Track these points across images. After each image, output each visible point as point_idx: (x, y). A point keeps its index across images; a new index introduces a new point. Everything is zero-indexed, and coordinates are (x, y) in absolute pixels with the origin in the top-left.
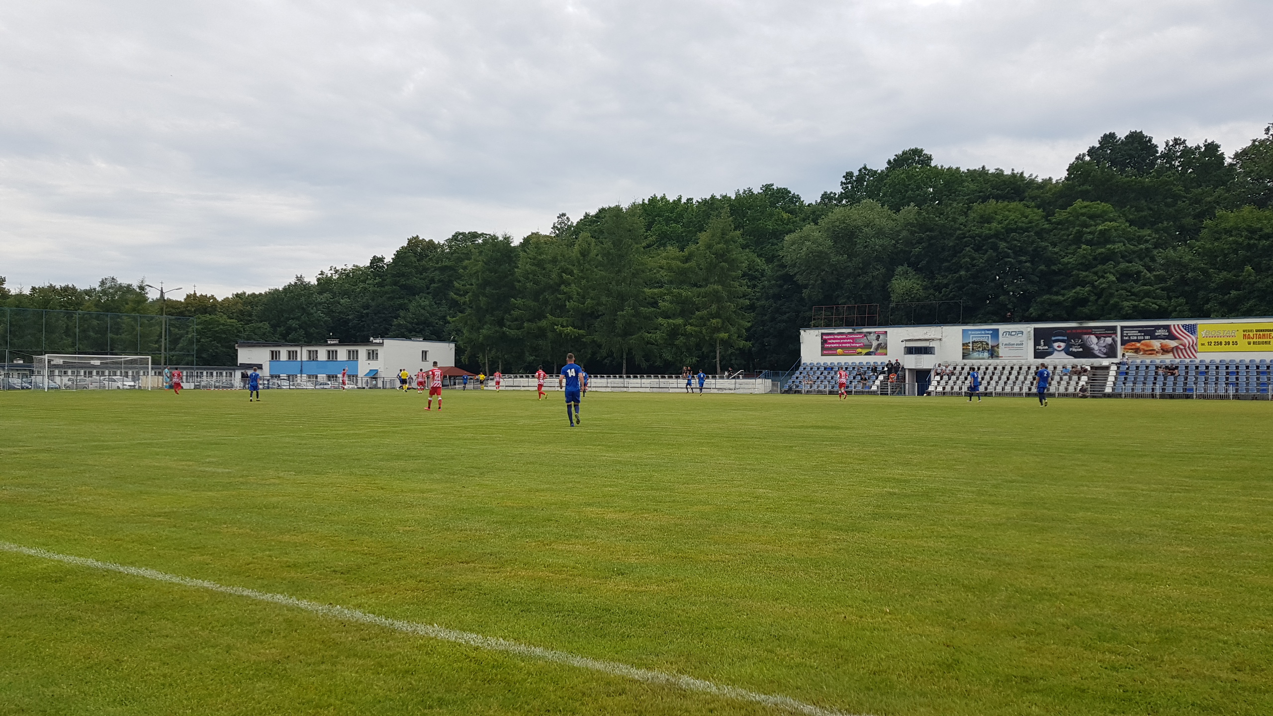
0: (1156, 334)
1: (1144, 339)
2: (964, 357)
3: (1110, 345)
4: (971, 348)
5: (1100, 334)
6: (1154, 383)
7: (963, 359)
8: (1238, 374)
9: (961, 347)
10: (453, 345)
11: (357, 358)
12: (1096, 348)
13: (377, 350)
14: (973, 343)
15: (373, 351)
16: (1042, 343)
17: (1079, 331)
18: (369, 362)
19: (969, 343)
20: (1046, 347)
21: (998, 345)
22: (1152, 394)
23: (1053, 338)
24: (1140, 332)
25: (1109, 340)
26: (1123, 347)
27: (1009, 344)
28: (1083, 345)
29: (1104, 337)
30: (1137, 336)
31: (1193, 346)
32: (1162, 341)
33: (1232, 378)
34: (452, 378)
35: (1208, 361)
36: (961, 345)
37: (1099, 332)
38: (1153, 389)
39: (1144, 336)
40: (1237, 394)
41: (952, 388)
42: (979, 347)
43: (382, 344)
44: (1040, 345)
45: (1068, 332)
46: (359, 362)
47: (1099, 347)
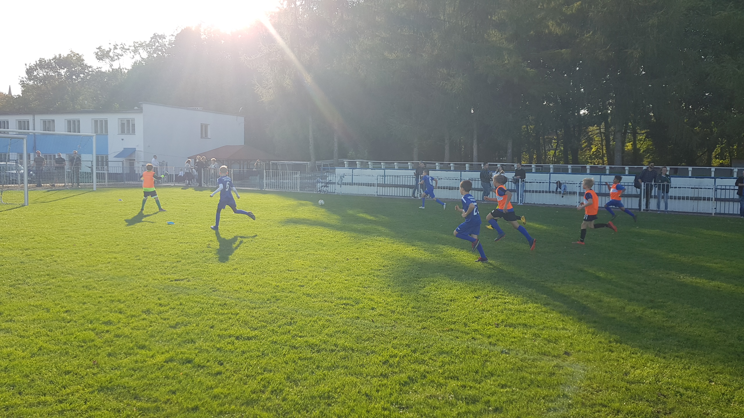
10: (241, 120)
11: (107, 131)
13: (133, 120)
15: (128, 121)
18: (123, 136)
43: (140, 110)
46: (109, 136)
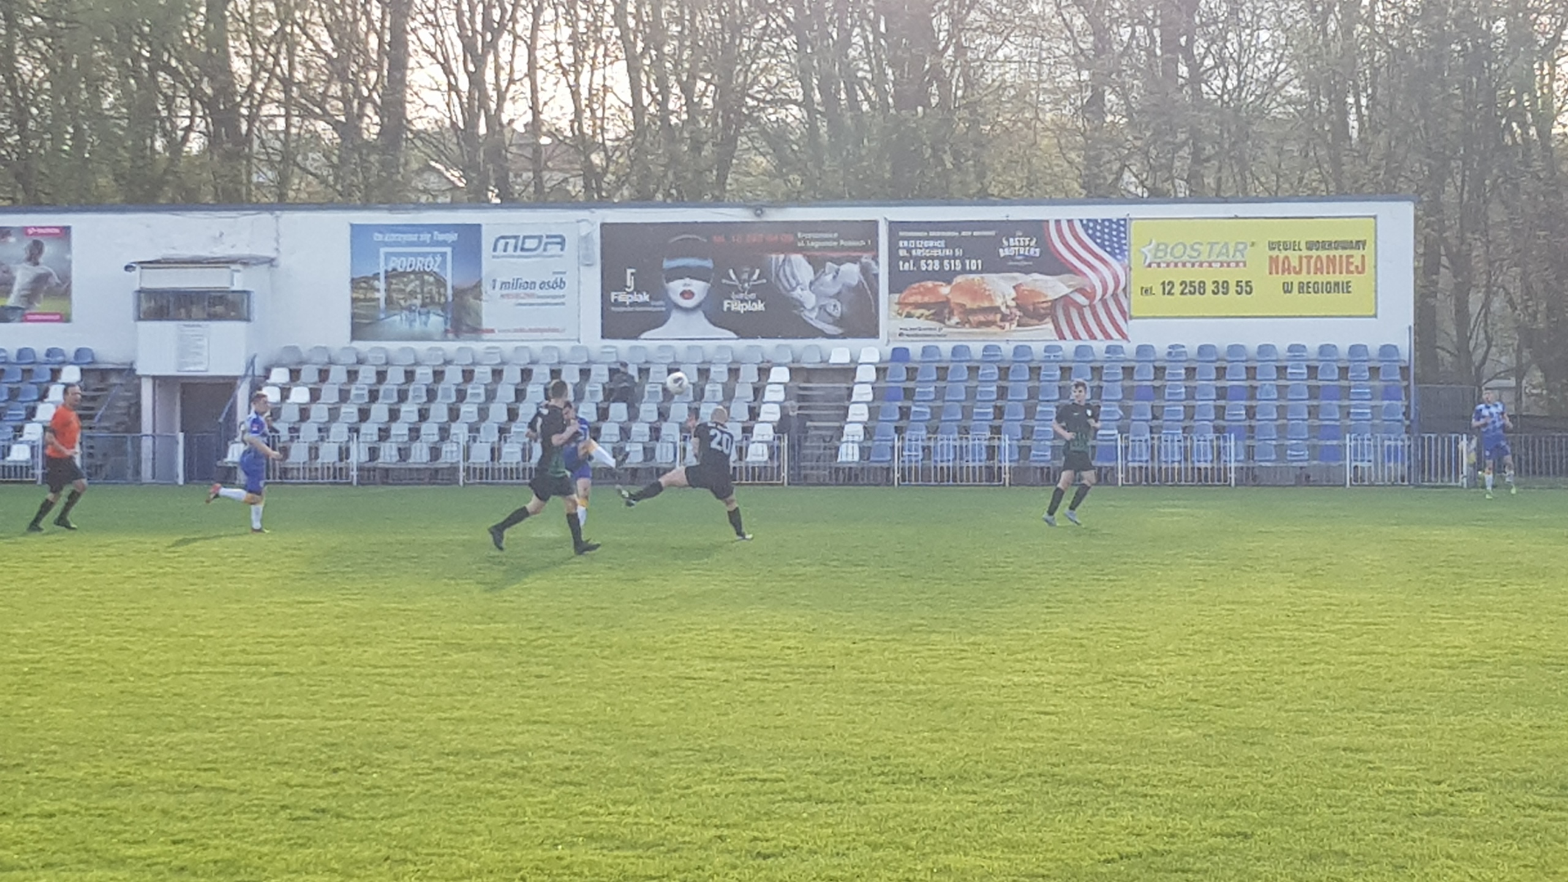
0: (1002, 253)
1: (964, 271)
2: (358, 331)
3: (858, 289)
4: (381, 295)
5: (820, 249)
6: (996, 430)
7: (354, 336)
8: (1253, 397)
9: (346, 293)
12: (809, 299)
14: (387, 275)
16: (630, 282)
17: (753, 238)
19: (376, 276)
20: (645, 297)
21: (478, 285)
22: (989, 468)
23: (667, 264)
24: (950, 243)
25: (851, 272)
26: (896, 297)
27: (516, 284)
28: (764, 292)
29: (832, 260)
30: (941, 259)
31: (1118, 295)
32: (1021, 277)
33: (1237, 409)
35: (1161, 348)
36: (348, 286)
37: (817, 245)
38: (992, 451)
39: (962, 259)
40: (1251, 464)
41: (314, 452)
42: (413, 294)
44: (622, 287)
45: (718, 239)
47: (819, 295)
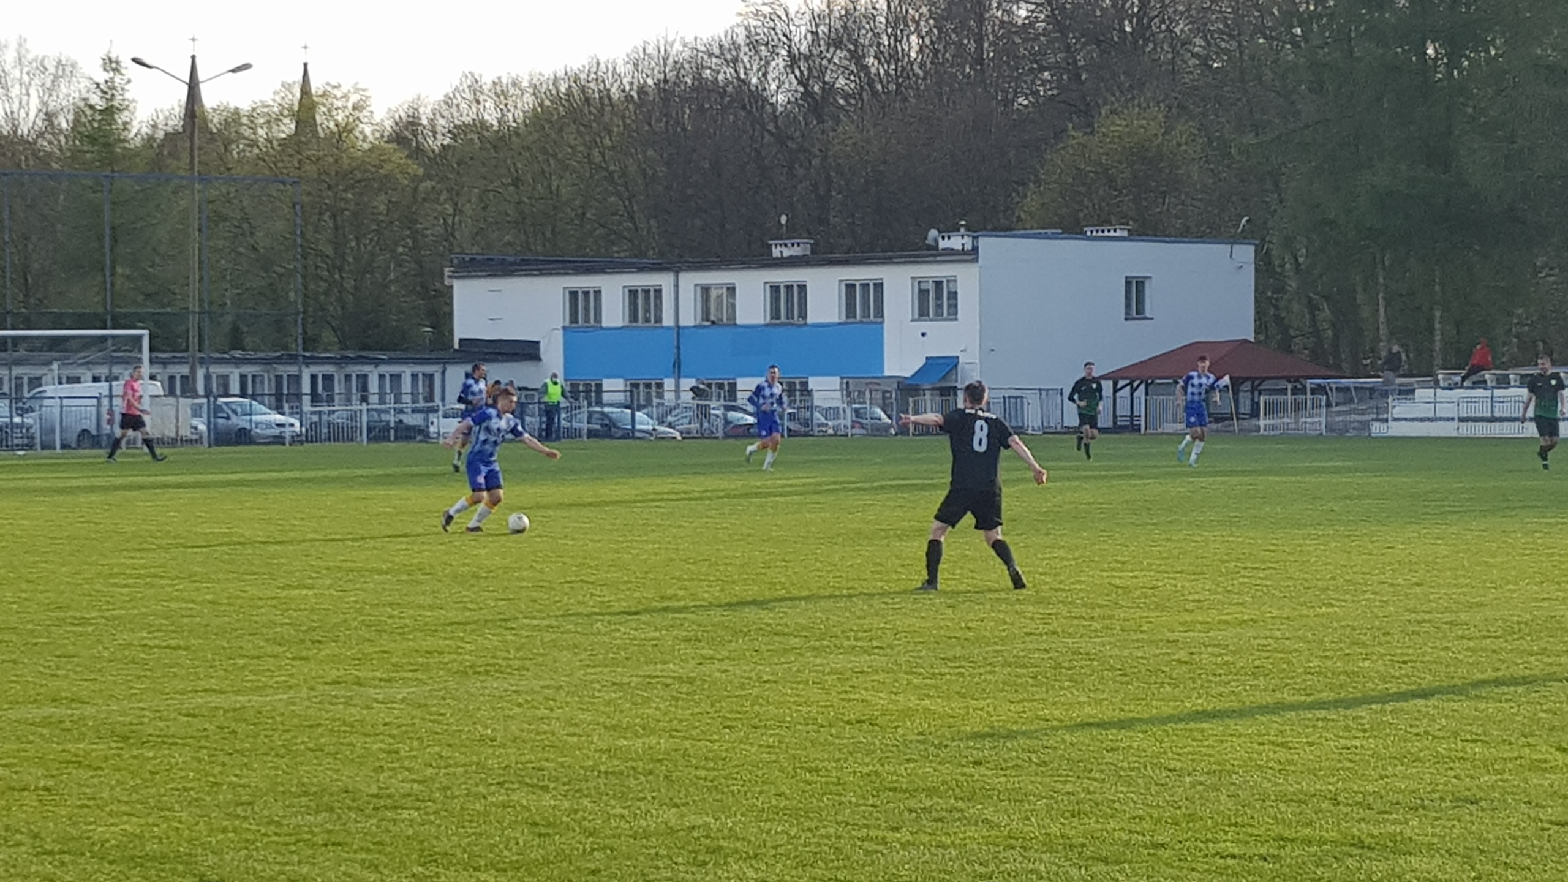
10: (1246, 253)
11: (880, 313)
13: (953, 280)
15: (938, 284)
34: (1247, 386)
43: (971, 255)
